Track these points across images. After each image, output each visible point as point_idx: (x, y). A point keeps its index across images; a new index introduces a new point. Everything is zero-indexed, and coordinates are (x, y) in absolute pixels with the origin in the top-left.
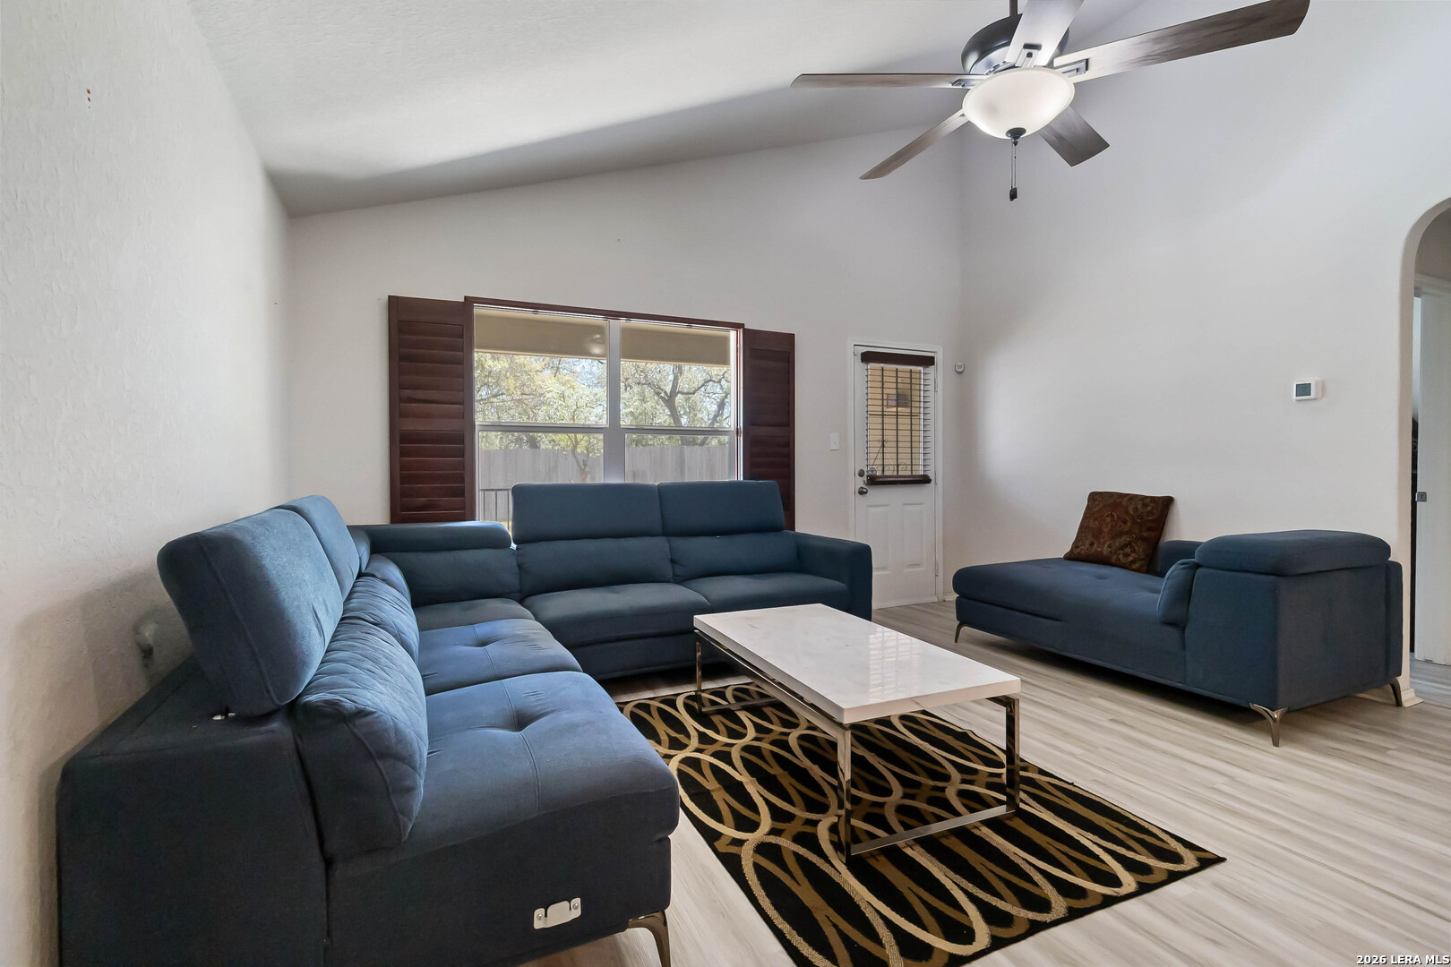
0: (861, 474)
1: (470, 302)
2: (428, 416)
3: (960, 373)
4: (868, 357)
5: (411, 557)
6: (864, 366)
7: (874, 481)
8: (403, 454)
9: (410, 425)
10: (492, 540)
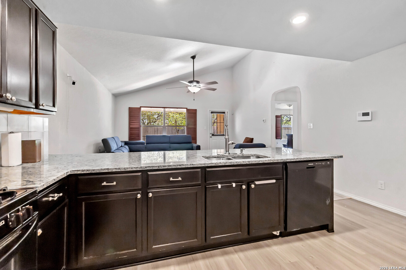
0: (211, 134)
1: (141, 107)
2: (134, 125)
3: (233, 114)
4: (212, 112)
5: (130, 145)
6: (211, 114)
7: (213, 135)
8: (130, 130)
9: (131, 126)
10: (142, 143)
